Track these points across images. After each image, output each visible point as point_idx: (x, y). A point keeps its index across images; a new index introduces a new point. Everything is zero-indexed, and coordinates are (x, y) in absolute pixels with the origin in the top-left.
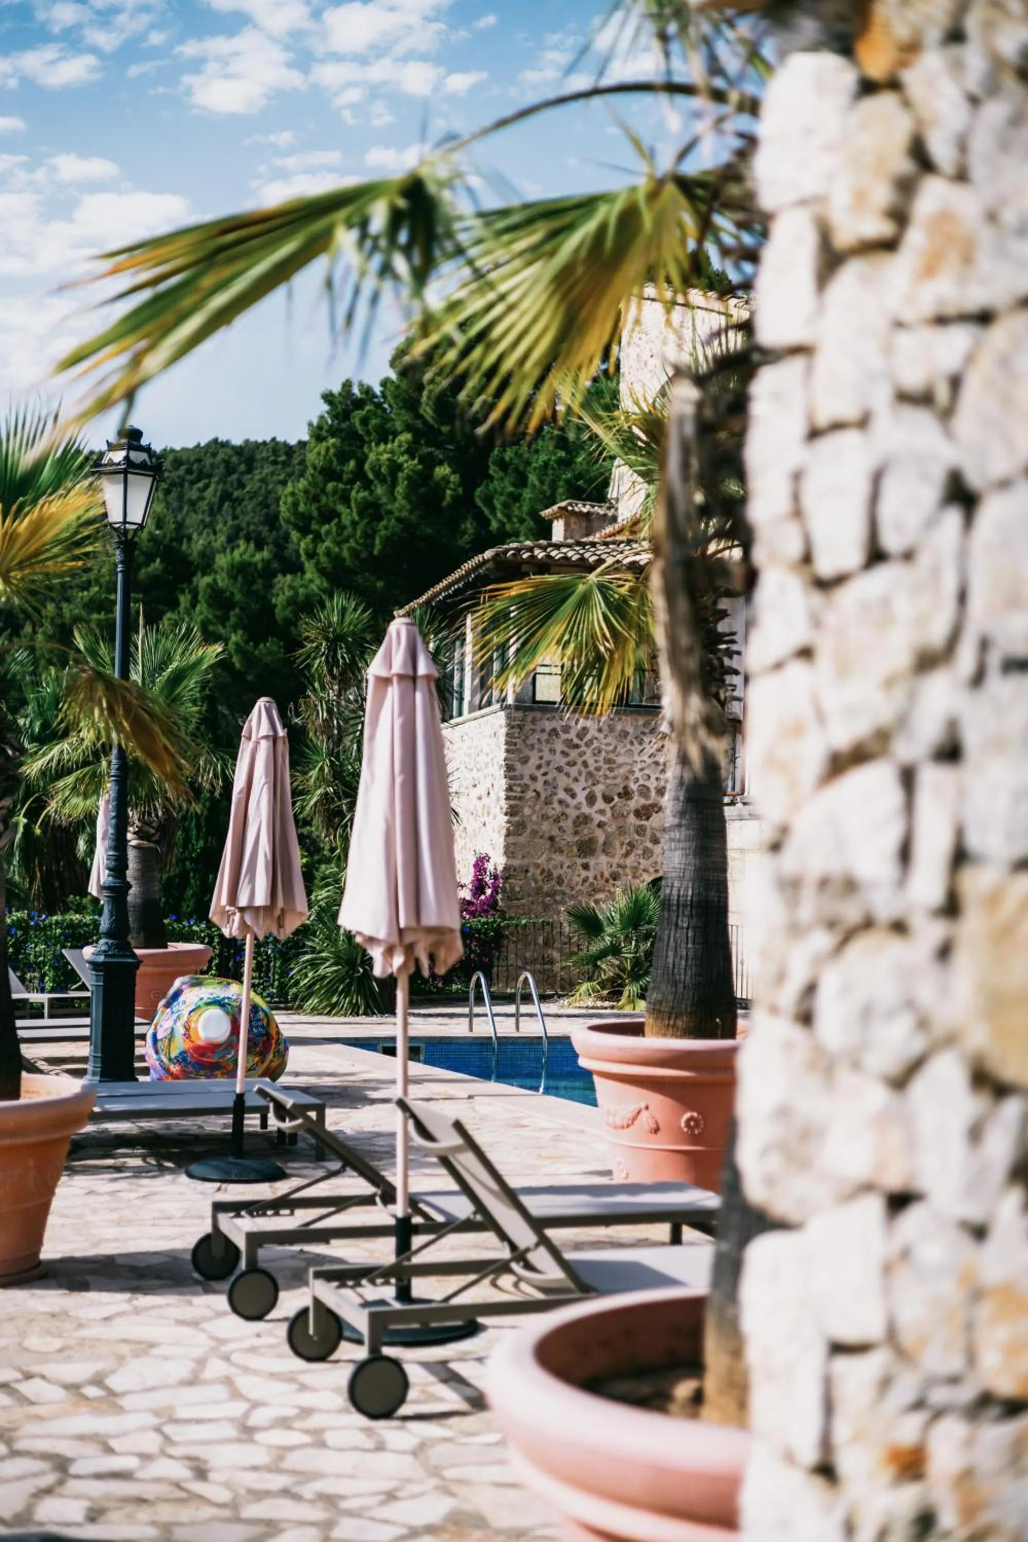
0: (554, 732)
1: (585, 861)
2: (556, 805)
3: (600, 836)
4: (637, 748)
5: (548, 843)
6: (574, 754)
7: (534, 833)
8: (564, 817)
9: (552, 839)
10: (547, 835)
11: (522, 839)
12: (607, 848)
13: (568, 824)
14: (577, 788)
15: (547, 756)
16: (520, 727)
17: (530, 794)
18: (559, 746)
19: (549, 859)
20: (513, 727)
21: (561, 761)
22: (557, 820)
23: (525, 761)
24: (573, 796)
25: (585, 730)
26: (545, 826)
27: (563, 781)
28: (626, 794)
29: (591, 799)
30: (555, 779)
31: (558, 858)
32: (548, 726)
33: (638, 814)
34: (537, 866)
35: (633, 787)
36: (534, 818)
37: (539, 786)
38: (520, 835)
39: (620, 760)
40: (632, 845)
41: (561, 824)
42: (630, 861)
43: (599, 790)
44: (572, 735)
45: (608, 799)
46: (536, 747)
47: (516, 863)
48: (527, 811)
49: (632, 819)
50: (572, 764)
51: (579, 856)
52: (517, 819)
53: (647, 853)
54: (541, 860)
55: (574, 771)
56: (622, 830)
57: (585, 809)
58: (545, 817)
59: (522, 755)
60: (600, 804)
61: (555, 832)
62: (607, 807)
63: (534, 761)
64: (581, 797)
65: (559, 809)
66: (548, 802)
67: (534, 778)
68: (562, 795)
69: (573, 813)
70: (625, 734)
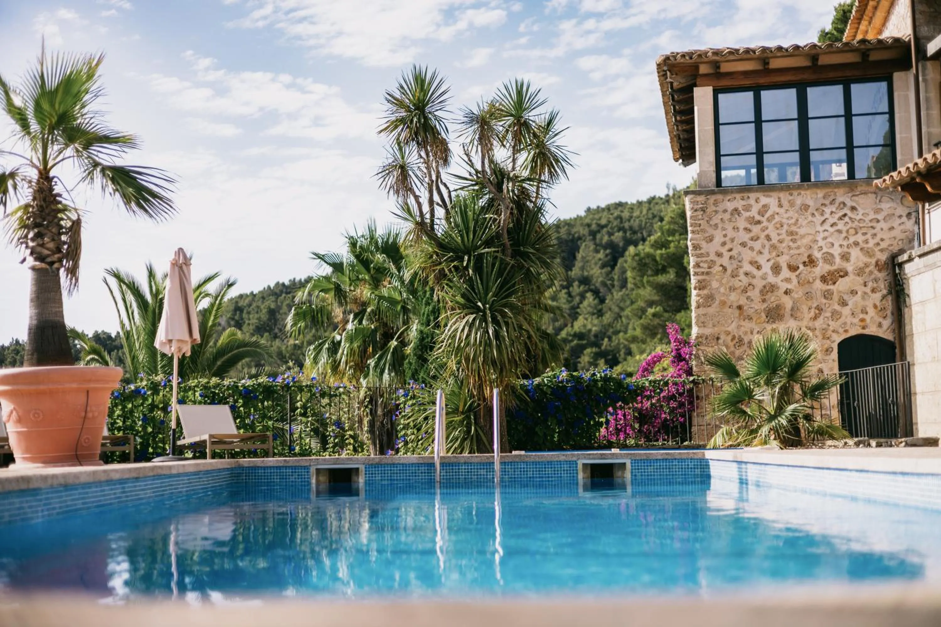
0: (736, 211)
1: (774, 326)
2: (742, 277)
3: (787, 302)
4: (819, 219)
5: (737, 312)
6: (756, 229)
7: (723, 303)
8: (751, 287)
9: (740, 308)
10: (735, 305)
11: (711, 310)
12: (794, 313)
13: (755, 294)
14: (762, 260)
15: (731, 233)
16: (703, 210)
17: (717, 269)
18: (742, 223)
19: (739, 327)
20: (696, 211)
21: (745, 237)
22: (745, 291)
23: (710, 239)
24: (759, 268)
25: (766, 207)
26: (733, 297)
27: (747, 255)
28: (811, 262)
29: (776, 269)
30: (740, 254)
31: (747, 325)
32: (730, 206)
33: (824, 279)
34: (728, 333)
35: (817, 255)
36: (722, 290)
37: (725, 261)
38: (710, 306)
39: (802, 231)
40: (820, 309)
41: (749, 294)
42: (819, 323)
43: (783, 261)
44: (754, 213)
45: (793, 268)
46: (720, 226)
47: (708, 331)
48: (715, 284)
49: (818, 285)
50: (755, 239)
51: (768, 322)
52: (705, 292)
53: (835, 315)
54: (732, 328)
55: (757, 245)
56: (808, 295)
57: (772, 279)
58: (732, 289)
59: (707, 235)
60: (785, 273)
61: (743, 301)
62: (793, 276)
63: (719, 239)
64: (767, 268)
65: (745, 280)
66: (734, 275)
67: (719, 255)
68: (747, 267)
69: (759, 284)
70: (806, 207)
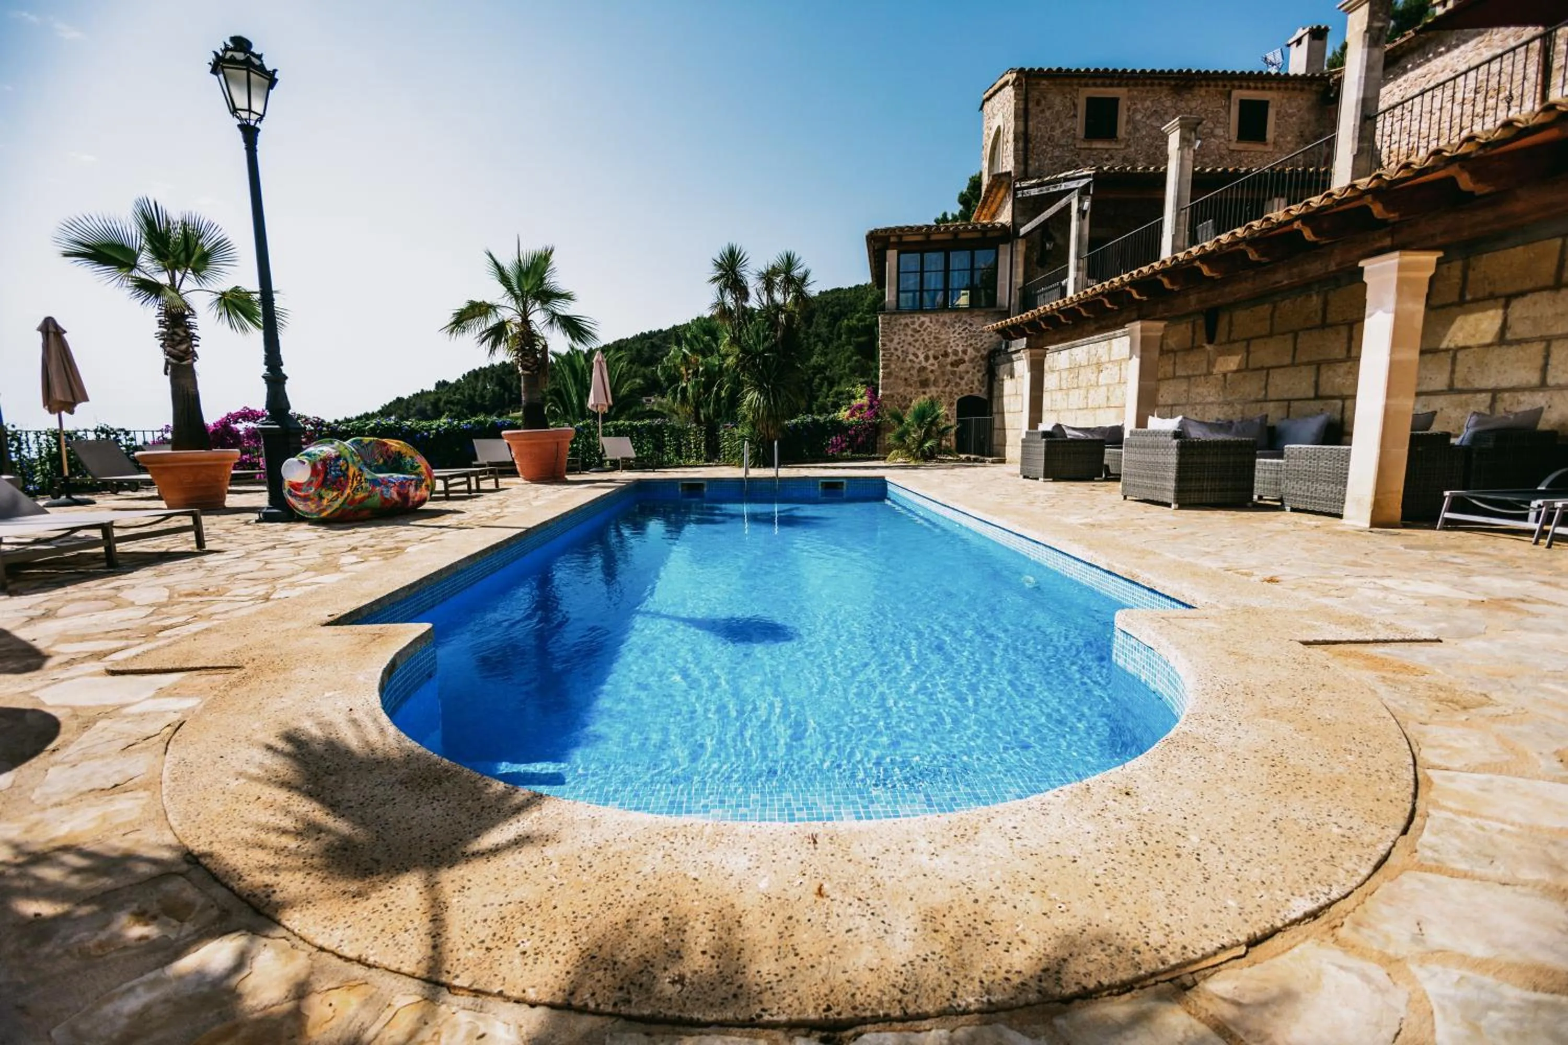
0: (907, 325)
2: (908, 362)
3: (932, 377)
4: (952, 330)
5: (904, 382)
6: (917, 336)
7: (897, 377)
8: (912, 368)
9: (906, 379)
10: (904, 378)
11: (891, 380)
12: (935, 382)
13: (914, 372)
14: (919, 353)
15: (903, 338)
16: (889, 323)
17: (894, 358)
18: (910, 332)
19: (905, 390)
20: (885, 323)
21: (911, 339)
22: (909, 370)
23: (891, 341)
24: (917, 357)
25: (923, 323)
26: (902, 374)
27: (911, 350)
28: (946, 355)
29: (927, 358)
30: (907, 349)
31: (909, 389)
32: (903, 321)
33: (952, 364)
34: (899, 394)
35: (950, 350)
36: (896, 369)
37: (899, 353)
38: (889, 378)
39: (942, 337)
40: (949, 381)
41: (911, 372)
42: (947, 389)
43: (931, 353)
44: (916, 326)
45: (936, 358)
46: (897, 333)
47: (888, 392)
48: (893, 366)
49: (949, 367)
50: (916, 341)
51: (921, 388)
52: (887, 370)
53: (957, 384)
54: (901, 390)
55: (917, 345)
56: (943, 373)
57: (924, 364)
58: (902, 369)
59: (890, 338)
60: (931, 361)
61: (908, 376)
62: (936, 362)
63: (896, 341)
64: (922, 357)
65: (909, 364)
66: (904, 361)
67: (896, 349)
68: (911, 357)
69: (918, 366)
70: (945, 323)
